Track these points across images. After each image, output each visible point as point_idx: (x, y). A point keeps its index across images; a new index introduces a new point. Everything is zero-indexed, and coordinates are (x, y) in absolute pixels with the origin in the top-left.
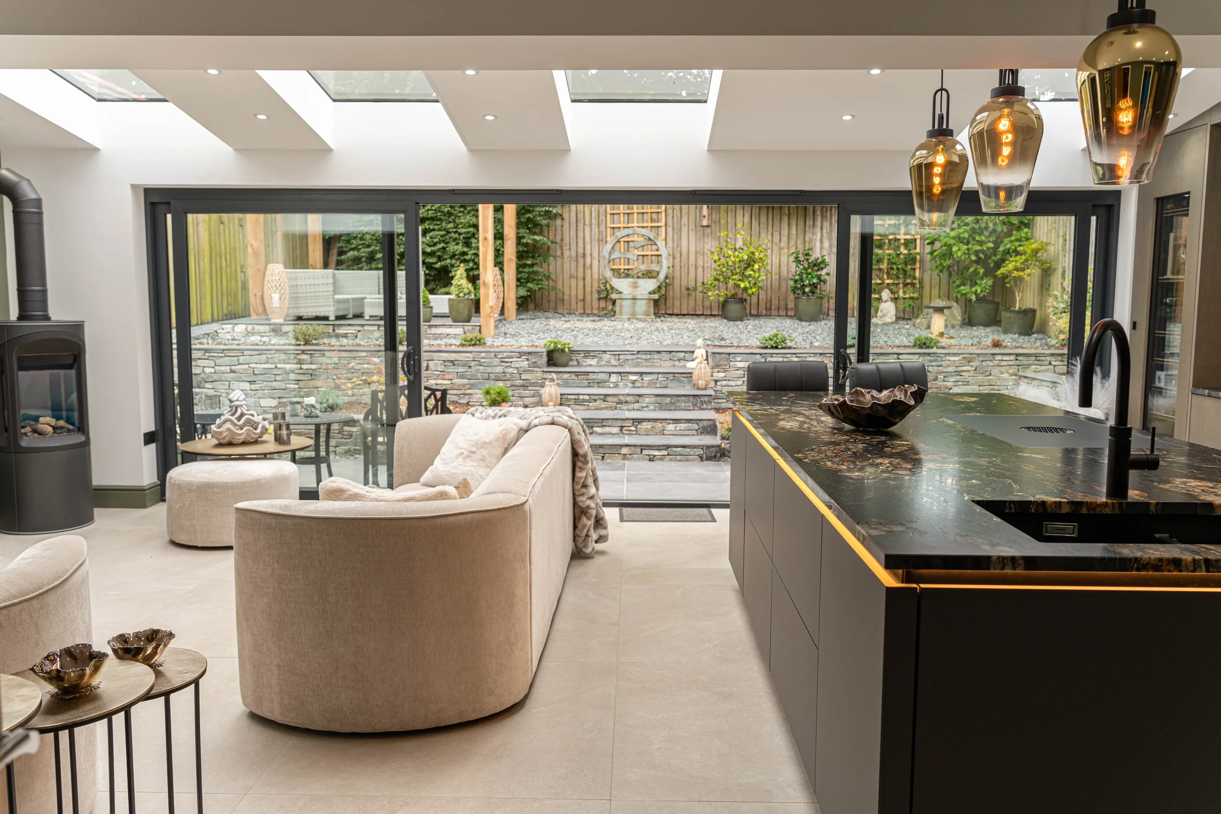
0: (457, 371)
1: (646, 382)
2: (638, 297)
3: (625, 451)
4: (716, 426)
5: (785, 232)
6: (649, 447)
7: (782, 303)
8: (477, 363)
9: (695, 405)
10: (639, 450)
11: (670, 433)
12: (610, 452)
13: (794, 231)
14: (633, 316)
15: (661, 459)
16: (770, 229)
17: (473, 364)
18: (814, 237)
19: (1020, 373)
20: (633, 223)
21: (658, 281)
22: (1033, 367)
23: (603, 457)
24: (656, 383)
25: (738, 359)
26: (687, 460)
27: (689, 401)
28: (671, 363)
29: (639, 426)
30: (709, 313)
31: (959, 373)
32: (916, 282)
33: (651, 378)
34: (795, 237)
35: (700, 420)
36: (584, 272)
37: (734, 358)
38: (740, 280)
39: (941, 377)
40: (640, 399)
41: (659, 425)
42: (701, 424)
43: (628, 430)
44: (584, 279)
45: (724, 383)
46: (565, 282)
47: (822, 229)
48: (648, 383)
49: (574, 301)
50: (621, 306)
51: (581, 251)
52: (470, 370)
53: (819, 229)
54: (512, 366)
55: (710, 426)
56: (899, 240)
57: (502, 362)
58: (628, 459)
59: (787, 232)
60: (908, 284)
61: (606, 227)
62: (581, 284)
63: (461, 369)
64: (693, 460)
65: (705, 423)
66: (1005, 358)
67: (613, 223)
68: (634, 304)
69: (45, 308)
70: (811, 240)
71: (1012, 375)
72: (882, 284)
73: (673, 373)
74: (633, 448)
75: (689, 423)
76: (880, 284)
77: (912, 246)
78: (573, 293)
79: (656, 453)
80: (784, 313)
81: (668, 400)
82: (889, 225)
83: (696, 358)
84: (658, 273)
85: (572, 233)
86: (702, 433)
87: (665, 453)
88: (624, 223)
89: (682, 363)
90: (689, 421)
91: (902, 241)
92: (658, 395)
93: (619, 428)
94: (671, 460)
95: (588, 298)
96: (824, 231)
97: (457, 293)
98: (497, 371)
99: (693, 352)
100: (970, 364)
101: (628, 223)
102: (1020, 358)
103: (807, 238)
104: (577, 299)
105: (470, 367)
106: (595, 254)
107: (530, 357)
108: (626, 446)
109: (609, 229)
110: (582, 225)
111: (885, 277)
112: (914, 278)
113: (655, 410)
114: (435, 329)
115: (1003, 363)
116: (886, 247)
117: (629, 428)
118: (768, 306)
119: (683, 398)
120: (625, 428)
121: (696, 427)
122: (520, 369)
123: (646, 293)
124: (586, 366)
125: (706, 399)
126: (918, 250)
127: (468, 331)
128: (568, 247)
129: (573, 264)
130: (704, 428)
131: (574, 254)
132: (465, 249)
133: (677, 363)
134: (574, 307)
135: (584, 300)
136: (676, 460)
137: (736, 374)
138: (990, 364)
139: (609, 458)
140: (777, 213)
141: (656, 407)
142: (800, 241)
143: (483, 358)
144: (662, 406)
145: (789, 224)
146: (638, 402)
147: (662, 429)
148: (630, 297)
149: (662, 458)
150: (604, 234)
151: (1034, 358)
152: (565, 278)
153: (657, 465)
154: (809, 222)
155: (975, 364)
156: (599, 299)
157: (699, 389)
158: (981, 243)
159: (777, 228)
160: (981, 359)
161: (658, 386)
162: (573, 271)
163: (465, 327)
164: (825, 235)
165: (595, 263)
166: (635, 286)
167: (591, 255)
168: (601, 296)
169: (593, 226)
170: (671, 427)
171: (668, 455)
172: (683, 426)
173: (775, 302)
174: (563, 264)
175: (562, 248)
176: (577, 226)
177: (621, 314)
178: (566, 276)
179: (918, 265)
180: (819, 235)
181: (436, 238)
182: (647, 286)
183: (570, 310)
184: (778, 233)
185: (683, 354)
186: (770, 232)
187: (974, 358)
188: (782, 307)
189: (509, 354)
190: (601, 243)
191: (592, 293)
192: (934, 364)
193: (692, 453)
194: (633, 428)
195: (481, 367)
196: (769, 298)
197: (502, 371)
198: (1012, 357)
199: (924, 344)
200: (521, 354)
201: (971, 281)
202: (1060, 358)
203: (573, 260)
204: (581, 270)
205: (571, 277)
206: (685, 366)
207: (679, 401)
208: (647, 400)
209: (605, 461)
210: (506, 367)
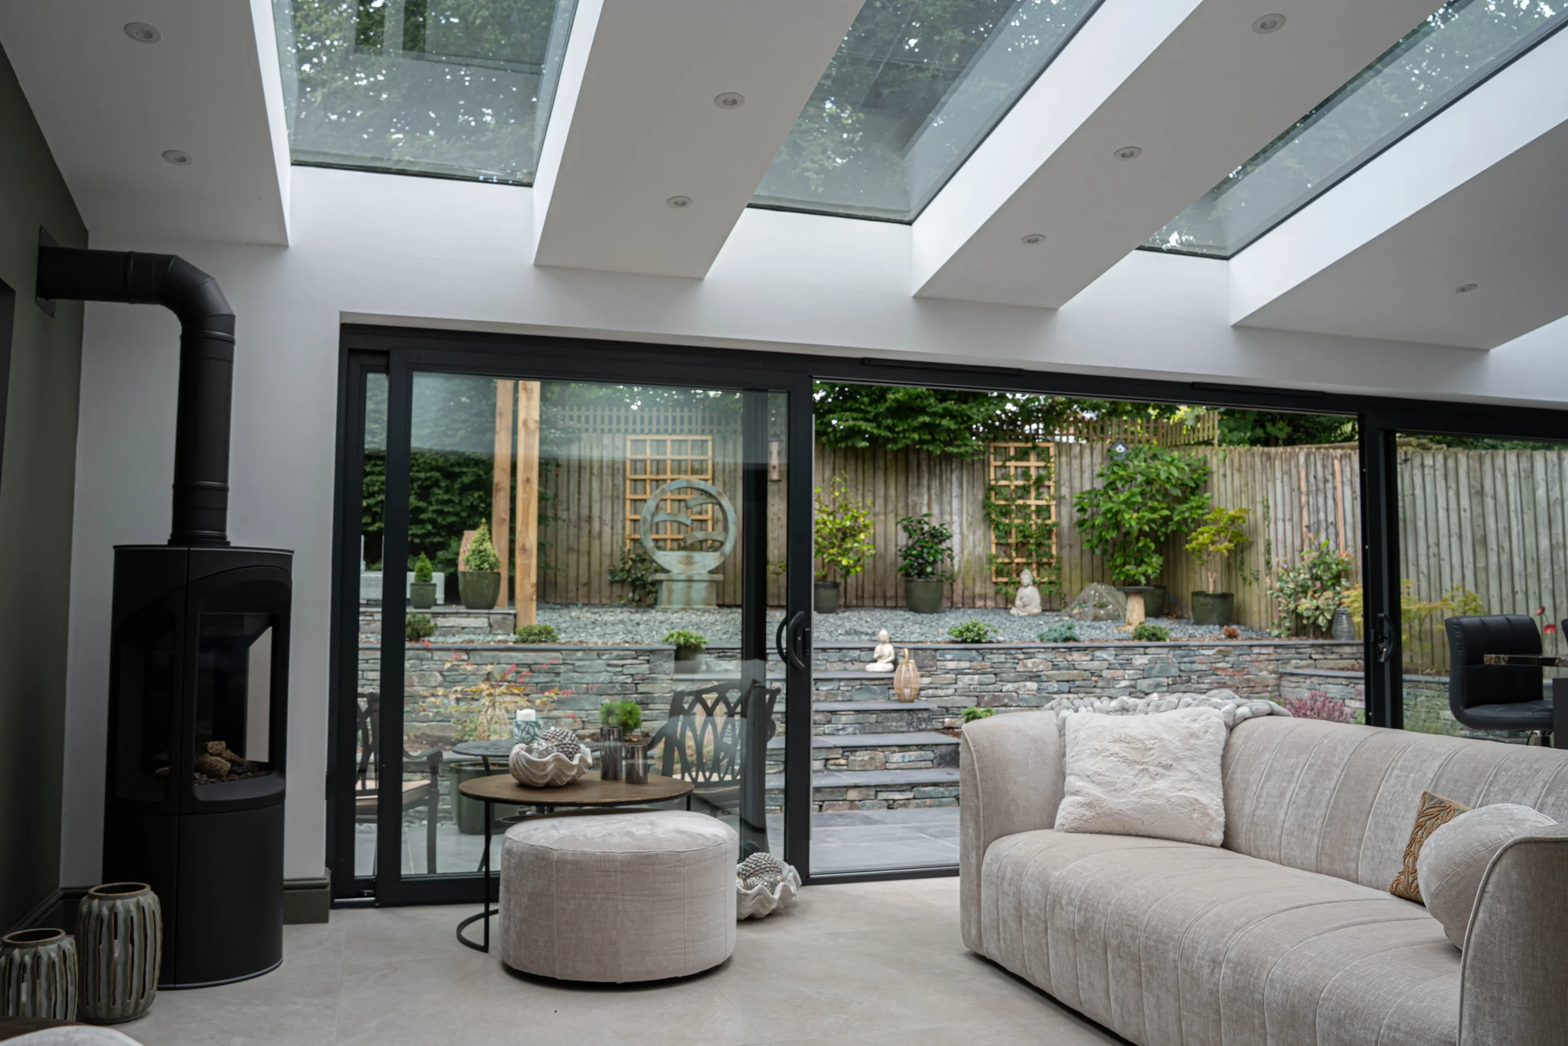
0: (536, 680)
1: (823, 694)
2: (696, 578)
3: (852, 795)
4: (958, 753)
5: (881, 492)
6: (887, 787)
7: (878, 588)
8: (570, 667)
9: (910, 724)
10: (872, 793)
11: (895, 766)
12: (832, 798)
13: (892, 492)
14: (688, 606)
15: (905, 806)
16: (860, 487)
17: (563, 668)
18: (920, 500)
19: (1281, 670)
20: (665, 473)
21: (722, 554)
22: (1294, 662)
23: (821, 807)
24: (836, 695)
25: (949, 657)
26: (940, 805)
27: (902, 719)
28: (841, 666)
29: (852, 758)
30: (776, 603)
31: (1215, 672)
32: (1053, 561)
33: (830, 687)
34: (894, 498)
35: (937, 745)
36: (590, 543)
37: (942, 655)
38: (839, 555)
39: (1194, 677)
40: (834, 718)
41: (880, 755)
42: (938, 751)
43: (835, 765)
44: (589, 553)
45: (930, 692)
46: (559, 557)
47: (929, 489)
48: (826, 696)
49: (572, 587)
50: (670, 592)
51: (585, 512)
52: (557, 679)
53: (925, 490)
54: (625, 671)
55: (949, 754)
56: (1030, 506)
57: (609, 665)
58: (858, 808)
59: (882, 493)
60: (1044, 564)
61: (624, 479)
62: (584, 560)
63: (543, 679)
64: (948, 805)
65: (944, 749)
66: (1264, 651)
67: (635, 473)
68: (690, 587)
69: (222, 527)
70: (915, 504)
71: (1271, 673)
72: (1010, 563)
73: (861, 679)
74: (864, 791)
75: (921, 749)
76: (1006, 564)
77: (1045, 514)
78: (572, 573)
79: (897, 796)
80: (881, 603)
81: (873, 718)
82: (1016, 486)
83: (880, 657)
84: (722, 544)
85: (571, 486)
86: (939, 765)
87: (910, 795)
88: (651, 473)
89: (857, 665)
90: (921, 747)
91: (1033, 508)
92: (858, 712)
93: (822, 762)
94: (918, 806)
95: (595, 582)
96: (933, 492)
97: (478, 562)
98: (601, 680)
99: (872, 649)
100: (1227, 659)
101: (658, 473)
102: (1280, 650)
103: (910, 503)
104: (577, 582)
105: (558, 674)
106: (607, 517)
107: (652, 658)
108: (856, 787)
109: (628, 482)
110: (588, 475)
111: (1014, 554)
112: (1052, 557)
113: (855, 734)
114: (443, 620)
115: (1263, 657)
116: (1013, 516)
117: (837, 761)
118: (860, 593)
119: (894, 715)
120: (831, 762)
121: (931, 755)
122: (636, 677)
123: (705, 572)
124: (719, 672)
125: (925, 715)
126: (1053, 518)
127: (496, 622)
128: (565, 506)
129: (573, 531)
130: (942, 757)
131: (574, 517)
132: (422, 504)
133: (849, 666)
134: (572, 594)
135: (588, 584)
136: (925, 806)
137: (946, 679)
138: (1248, 658)
139: (830, 807)
140: (869, 465)
141: (855, 729)
142: (901, 505)
143: (579, 660)
144: (864, 728)
145: (886, 482)
146: (829, 722)
147: (884, 760)
148: (683, 577)
149: (905, 804)
150: (621, 489)
151: (1293, 651)
152: (559, 551)
153: (899, 813)
154: (913, 481)
155: (1231, 659)
156: (612, 583)
157: (905, 701)
158: (1154, 510)
159: (869, 487)
160: (1237, 652)
161: (839, 698)
162: (573, 542)
163: (492, 617)
164: (934, 497)
165: (607, 530)
166: (689, 562)
167: (601, 518)
168: (617, 578)
169: (605, 477)
170: (897, 757)
171: (914, 798)
172: (913, 755)
173: (869, 588)
174: (556, 532)
175: (555, 508)
176: (580, 476)
177: (670, 602)
178: (562, 549)
179: (1054, 539)
180: (926, 497)
181: (374, 485)
182: (706, 562)
183: (567, 598)
184: (870, 494)
185: (858, 652)
186: (860, 492)
187: (1230, 652)
188: (879, 594)
189: (621, 653)
190: (616, 501)
191: (600, 573)
192: (1186, 659)
193: (947, 793)
194: (843, 762)
195: (575, 674)
196: (860, 582)
197: (608, 679)
198: (1271, 650)
199: (1154, 635)
200: (639, 653)
201: (1136, 559)
202: (1320, 650)
203: (572, 526)
204: (584, 540)
205: (569, 550)
206: (864, 670)
207: (888, 720)
208: (844, 719)
209: (824, 813)
210: (615, 674)
